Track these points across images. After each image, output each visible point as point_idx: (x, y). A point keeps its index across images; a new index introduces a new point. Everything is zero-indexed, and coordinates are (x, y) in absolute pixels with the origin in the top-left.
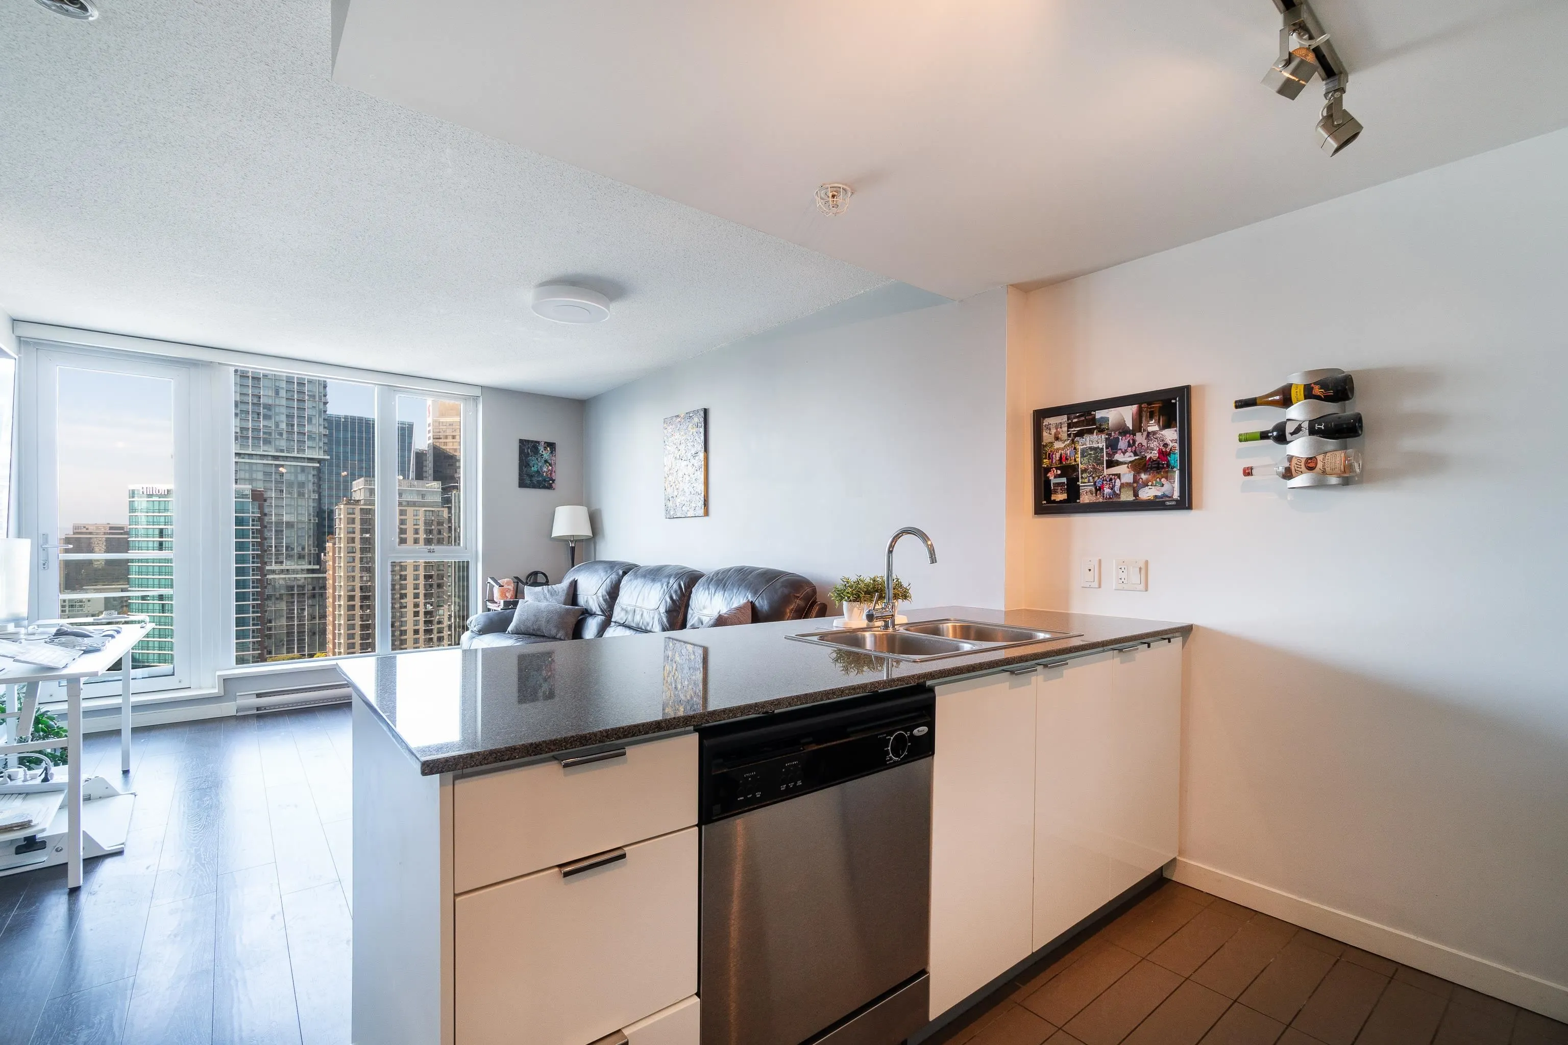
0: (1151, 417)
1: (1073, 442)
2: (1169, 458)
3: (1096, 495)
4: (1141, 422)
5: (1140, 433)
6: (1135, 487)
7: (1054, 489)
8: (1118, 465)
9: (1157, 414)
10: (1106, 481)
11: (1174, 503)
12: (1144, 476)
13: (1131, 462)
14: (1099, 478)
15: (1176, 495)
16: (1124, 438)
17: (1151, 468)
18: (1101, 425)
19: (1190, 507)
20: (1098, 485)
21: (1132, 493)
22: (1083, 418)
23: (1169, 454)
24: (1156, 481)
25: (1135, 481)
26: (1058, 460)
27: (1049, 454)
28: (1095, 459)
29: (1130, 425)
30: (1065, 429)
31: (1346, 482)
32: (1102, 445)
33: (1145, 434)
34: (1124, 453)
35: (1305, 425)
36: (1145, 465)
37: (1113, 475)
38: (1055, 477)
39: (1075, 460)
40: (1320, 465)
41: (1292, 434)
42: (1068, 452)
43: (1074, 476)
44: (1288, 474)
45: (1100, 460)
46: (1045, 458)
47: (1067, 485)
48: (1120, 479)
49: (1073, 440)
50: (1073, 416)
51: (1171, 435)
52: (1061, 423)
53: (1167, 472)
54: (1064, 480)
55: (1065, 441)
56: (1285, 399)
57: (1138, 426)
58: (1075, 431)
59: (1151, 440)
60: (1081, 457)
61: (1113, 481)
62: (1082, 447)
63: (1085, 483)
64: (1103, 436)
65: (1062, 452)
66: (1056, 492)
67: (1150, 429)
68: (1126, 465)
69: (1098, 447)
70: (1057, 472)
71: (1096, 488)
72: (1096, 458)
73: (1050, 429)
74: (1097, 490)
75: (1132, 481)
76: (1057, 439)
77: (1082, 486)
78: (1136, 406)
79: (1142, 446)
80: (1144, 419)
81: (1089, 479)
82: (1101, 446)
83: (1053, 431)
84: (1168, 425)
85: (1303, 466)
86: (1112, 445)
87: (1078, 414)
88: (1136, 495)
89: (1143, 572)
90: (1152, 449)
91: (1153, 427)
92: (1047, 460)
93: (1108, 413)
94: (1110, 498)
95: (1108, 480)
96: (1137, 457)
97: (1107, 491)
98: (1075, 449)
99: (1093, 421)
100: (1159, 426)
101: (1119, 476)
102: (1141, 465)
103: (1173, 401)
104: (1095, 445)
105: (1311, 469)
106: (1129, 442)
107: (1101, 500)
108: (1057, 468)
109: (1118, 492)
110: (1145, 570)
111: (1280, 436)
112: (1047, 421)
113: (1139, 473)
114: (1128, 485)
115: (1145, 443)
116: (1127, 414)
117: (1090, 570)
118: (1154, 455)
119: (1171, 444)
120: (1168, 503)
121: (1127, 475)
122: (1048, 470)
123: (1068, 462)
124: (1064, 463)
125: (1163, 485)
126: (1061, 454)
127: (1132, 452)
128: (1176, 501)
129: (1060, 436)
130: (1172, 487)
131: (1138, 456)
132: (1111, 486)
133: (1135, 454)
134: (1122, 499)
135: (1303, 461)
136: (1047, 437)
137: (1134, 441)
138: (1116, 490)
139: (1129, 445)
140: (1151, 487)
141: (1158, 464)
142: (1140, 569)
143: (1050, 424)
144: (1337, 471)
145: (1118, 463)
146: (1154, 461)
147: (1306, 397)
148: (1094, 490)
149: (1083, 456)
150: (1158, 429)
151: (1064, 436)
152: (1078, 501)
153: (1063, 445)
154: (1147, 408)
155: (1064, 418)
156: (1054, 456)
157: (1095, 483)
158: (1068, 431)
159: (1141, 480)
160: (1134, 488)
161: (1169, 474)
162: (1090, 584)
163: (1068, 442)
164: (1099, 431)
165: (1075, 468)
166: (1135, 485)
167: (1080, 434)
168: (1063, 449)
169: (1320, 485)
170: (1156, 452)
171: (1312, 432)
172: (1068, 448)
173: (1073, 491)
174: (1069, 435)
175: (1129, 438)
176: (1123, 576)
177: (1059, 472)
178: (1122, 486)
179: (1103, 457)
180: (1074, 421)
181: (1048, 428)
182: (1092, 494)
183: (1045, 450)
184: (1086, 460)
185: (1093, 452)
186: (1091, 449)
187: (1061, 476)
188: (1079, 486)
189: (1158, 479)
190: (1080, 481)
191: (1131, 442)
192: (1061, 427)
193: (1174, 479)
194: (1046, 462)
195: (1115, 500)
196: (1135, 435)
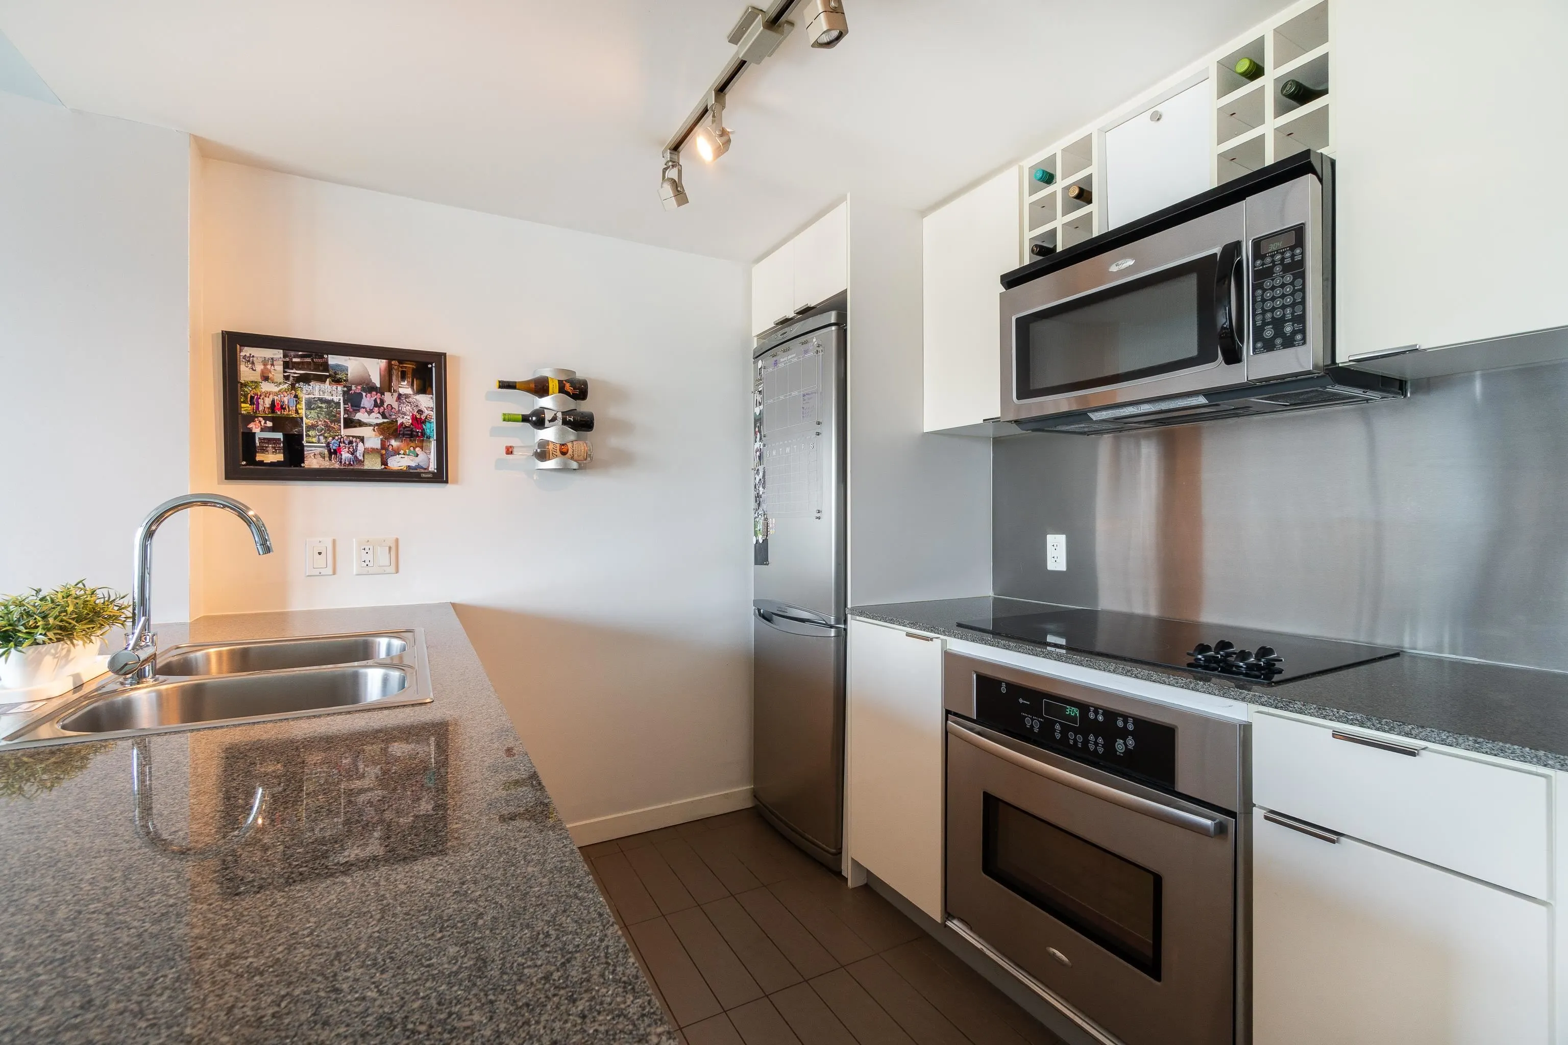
0: (403, 376)
1: (293, 387)
2: (424, 427)
3: (331, 460)
4: (390, 381)
5: (390, 394)
6: (384, 453)
7: (260, 446)
8: (360, 426)
9: (410, 375)
10: (344, 442)
11: (430, 476)
12: (394, 443)
13: (377, 425)
14: (334, 438)
15: (433, 467)
16: (369, 395)
17: (404, 435)
18: (336, 373)
19: (447, 482)
20: (334, 447)
21: (379, 460)
22: (309, 360)
23: (424, 422)
24: (409, 449)
25: (384, 447)
26: (269, 408)
27: (252, 398)
28: (328, 415)
29: (377, 381)
30: (279, 367)
31: (582, 468)
32: (338, 397)
33: (396, 395)
34: (370, 412)
35: (559, 415)
36: (396, 430)
37: (353, 437)
38: (262, 430)
39: (297, 412)
40: (570, 452)
41: (550, 421)
42: (286, 400)
43: (295, 431)
44: (542, 455)
45: (335, 416)
47: (284, 442)
48: (363, 442)
50: (292, 353)
51: (426, 402)
52: (272, 359)
54: (279, 435)
55: (280, 384)
56: (540, 388)
57: (387, 385)
58: (295, 373)
59: (404, 403)
60: (306, 409)
61: (354, 444)
62: (307, 396)
63: (313, 442)
64: (340, 388)
66: (264, 450)
67: (402, 391)
68: (372, 428)
69: (333, 401)
70: (265, 423)
71: (329, 451)
72: (329, 413)
73: (253, 363)
74: (330, 453)
75: (379, 446)
76: (266, 379)
77: (308, 446)
78: (384, 361)
79: (392, 408)
80: (394, 378)
81: (319, 439)
82: (336, 399)
83: (259, 367)
84: (422, 390)
85: (558, 451)
86: (353, 401)
87: (300, 353)
88: (384, 463)
89: (393, 551)
90: (405, 414)
91: (405, 388)
92: (248, 405)
93: (345, 360)
94: (350, 464)
95: (347, 442)
96: (385, 420)
97: (346, 455)
98: (296, 396)
99: (325, 366)
100: (413, 388)
101: (362, 439)
102: (390, 430)
103: (430, 366)
104: (329, 398)
105: (564, 453)
106: (375, 401)
107: (337, 466)
108: (266, 419)
109: (361, 458)
110: (395, 549)
111: (538, 420)
112: (247, 351)
113: (388, 438)
114: (374, 451)
116: (374, 369)
117: (320, 553)
118: (407, 420)
119: (426, 412)
120: (424, 475)
121: (373, 440)
122: (251, 418)
123: (285, 413)
125: (417, 455)
126: (273, 401)
127: (379, 413)
128: (433, 473)
129: (270, 375)
130: (427, 458)
131: (386, 418)
132: (351, 450)
133: (384, 416)
134: (366, 467)
135: (558, 446)
136: (246, 373)
137: (382, 402)
138: (358, 455)
139: (376, 405)
140: (403, 456)
141: (412, 431)
142: (390, 548)
143: (253, 356)
144: (581, 458)
145: (360, 424)
146: (406, 427)
147: (559, 391)
148: (326, 452)
149: (309, 407)
150: (411, 393)
151: (279, 377)
152: (302, 465)
153: (276, 389)
154: (398, 366)
155: (278, 354)
156: (261, 401)
157: (328, 445)
158: (285, 372)
159: (390, 448)
160: (382, 455)
161: (424, 444)
162: (321, 570)
163: (286, 386)
164: (333, 381)
165: (297, 422)
166: (383, 452)
167: (306, 379)
168: (276, 394)
169: (564, 469)
170: (409, 418)
171: (565, 422)
172: (286, 394)
173: (294, 451)
174: (287, 378)
175: (376, 396)
176: (369, 557)
177: (269, 424)
178: (367, 452)
179: (340, 414)
180: (294, 360)
181: (249, 361)
182: (324, 458)
183: (244, 391)
184: (313, 414)
185: (323, 405)
186: (322, 400)
187: (273, 429)
188: (303, 446)
189: (412, 448)
190: (305, 439)
191: (379, 402)
192: (272, 365)
193: (430, 449)
194: (246, 408)
195: (357, 467)
196: (383, 394)
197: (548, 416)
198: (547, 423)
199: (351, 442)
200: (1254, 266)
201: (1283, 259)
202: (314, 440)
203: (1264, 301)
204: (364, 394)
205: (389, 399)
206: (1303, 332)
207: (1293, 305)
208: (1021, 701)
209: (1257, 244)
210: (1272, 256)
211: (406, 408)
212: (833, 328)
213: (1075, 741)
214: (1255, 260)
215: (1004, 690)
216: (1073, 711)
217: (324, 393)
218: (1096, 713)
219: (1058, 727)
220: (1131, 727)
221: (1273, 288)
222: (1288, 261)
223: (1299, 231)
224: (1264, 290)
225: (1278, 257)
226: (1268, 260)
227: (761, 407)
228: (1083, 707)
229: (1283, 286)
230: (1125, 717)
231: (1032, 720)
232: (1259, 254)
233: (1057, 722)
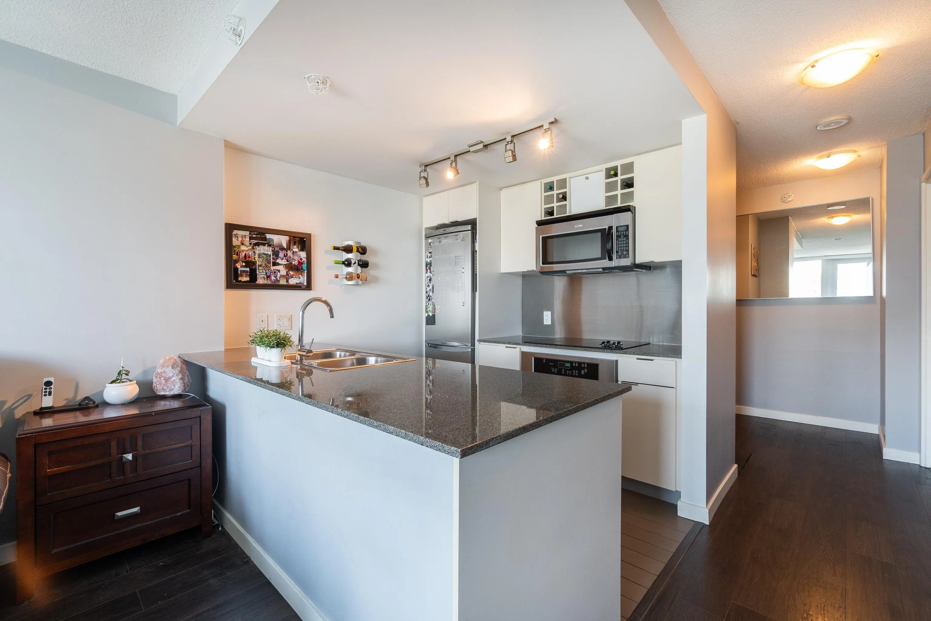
0: (295, 244)
2: (302, 266)
3: (267, 280)
4: (290, 246)
5: (290, 251)
6: (287, 277)
7: (240, 274)
8: (278, 265)
9: (297, 243)
10: (272, 272)
11: (305, 287)
12: (291, 273)
13: (285, 265)
14: (268, 271)
15: (305, 284)
16: (282, 251)
17: (295, 269)
18: (269, 242)
19: (311, 290)
20: (268, 274)
21: (285, 280)
22: (259, 236)
23: (302, 264)
25: (287, 274)
26: (244, 257)
27: (237, 252)
29: (285, 246)
30: (248, 239)
31: (363, 284)
32: (270, 253)
33: (292, 252)
34: (282, 259)
35: (357, 262)
36: (292, 267)
37: (276, 270)
38: (241, 267)
39: (254, 259)
40: (361, 278)
42: (250, 253)
43: (254, 267)
44: (348, 278)
45: (269, 261)
46: (234, 254)
47: (249, 272)
48: (279, 272)
49: (253, 247)
50: (253, 233)
51: (303, 255)
52: (245, 235)
53: (302, 272)
54: (248, 269)
55: (248, 246)
56: (348, 249)
58: (254, 242)
59: (295, 255)
61: (276, 273)
62: (258, 252)
63: (261, 272)
64: (271, 248)
65: (246, 252)
66: (242, 276)
67: (294, 250)
68: (283, 266)
70: (242, 264)
71: (267, 276)
72: (267, 259)
73: (238, 237)
74: (267, 277)
75: (285, 274)
76: (243, 244)
77: (259, 274)
78: (288, 237)
79: (291, 257)
80: (291, 244)
81: (263, 271)
82: (269, 254)
83: (240, 239)
84: (302, 250)
85: (356, 277)
86: (276, 254)
87: (256, 233)
88: (287, 281)
89: (290, 320)
90: (295, 260)
91: (295, 249)
93: (273, 236)
94: (275, 282)
95: (273, 272)
96: (288, 263)
97: (273, 278)
98: (254, 252)
99: (265, 239)
100: (298, 249)
101: (279, 271)
102: (290, 267)
103: (305, 239)
104: (267, 253)
105: (358, 278)
106: (284, 254)
107: (270, 283)
108: (242, 262)
109: (279, 279)
111: (348, 263)
112: (235, 232)
113: (289, 271)
114: (283, 276)
115: (292, 256)
117: (262, 321)
118: (295, 263)
119: (303, 259)
120: (302, 287)
121: (283, 272)
122: (236, 261)
123: (250, 259)
124: (248, 259)
125: (300, 278)
126: (245, 254)
127: (286, 259)
128: (306, 286)
130: (302, 279)
132: (275, 276)
133: (287, 261)
135: (356, 275)
136: (235, 242)
137: (287, 254)
138: (278, 278)
139: (285, 256)
140: (294, 278)
141: (298, 267)
142: (289, 319)
143: (238, 234)
144: (363, 280)
145: (279, 264)
146: (296, 266)
147: (357, 252)
148: (266, 277)
149: (259, 257)
150: (298, 251)
151: (247, 243)
152: (256, 282)
153: (247, 249)
154: (293, 239)
155: (247, 233)
156: (241, 254)
157: (266, 273)
158: (250, 241)
159: (290, 275)
163: (250, 248)
164: (268, 245)
165: (254, 263)
166: (287, 276)
167: (256, 244)
168: (247, 251)
169: (358, 284)
170: (297, 262)
171: (359, 265)
172: (250, 251)
173: (253, 276)
174: (250, 244)
175: (284, 252)
176: (282, 322)
177: (244, 264)
178: (281, 276)
179: (271, 260)
180: (254, 236)
181: (236, 236)
182: (265, 279)
183: (234, 249)
184: (261, 260)
185: (265, 256)
186: (264, 254)
187: (245, 266)
188: (256, 274)
189: (298, 275)
190: (257, 271)
191: (286, 254)
192: (245, 238)
193: (305, 275)
194: (235, 257)
195: (277, 283)
196: (287, 251)
197: (353, 262)
198: (352, 265)
199: (275, 272)
200: (616, 234)
201: (623, 234)
202: (261, 271)
203: (618, 244)
204: (280, 251)
205: (289, 253)
206: (628, 254)
207: (626, 246)
208: (550, 364)
209: (617, 227)
210: (621, 232)
211: (296, 258)
212: (470, 232)
213: (569, 373)
214: (616, 233)
215: (544, 361)
216: (568, 365)
217: (265, 250)
218: (575, 363)
219: (563, 370)
220: (586, 366)
221: (621, 241)
222: (625, 234)
223: (627, 226)
224: (619, 241)
225: (622, 233)
226: (620, 233)
227: (431, 259)
228: (571, 363)
229: (623, 241)
230: (584, 363)
231: (555, 369)
232: (617, 231)
233: (562, 369)
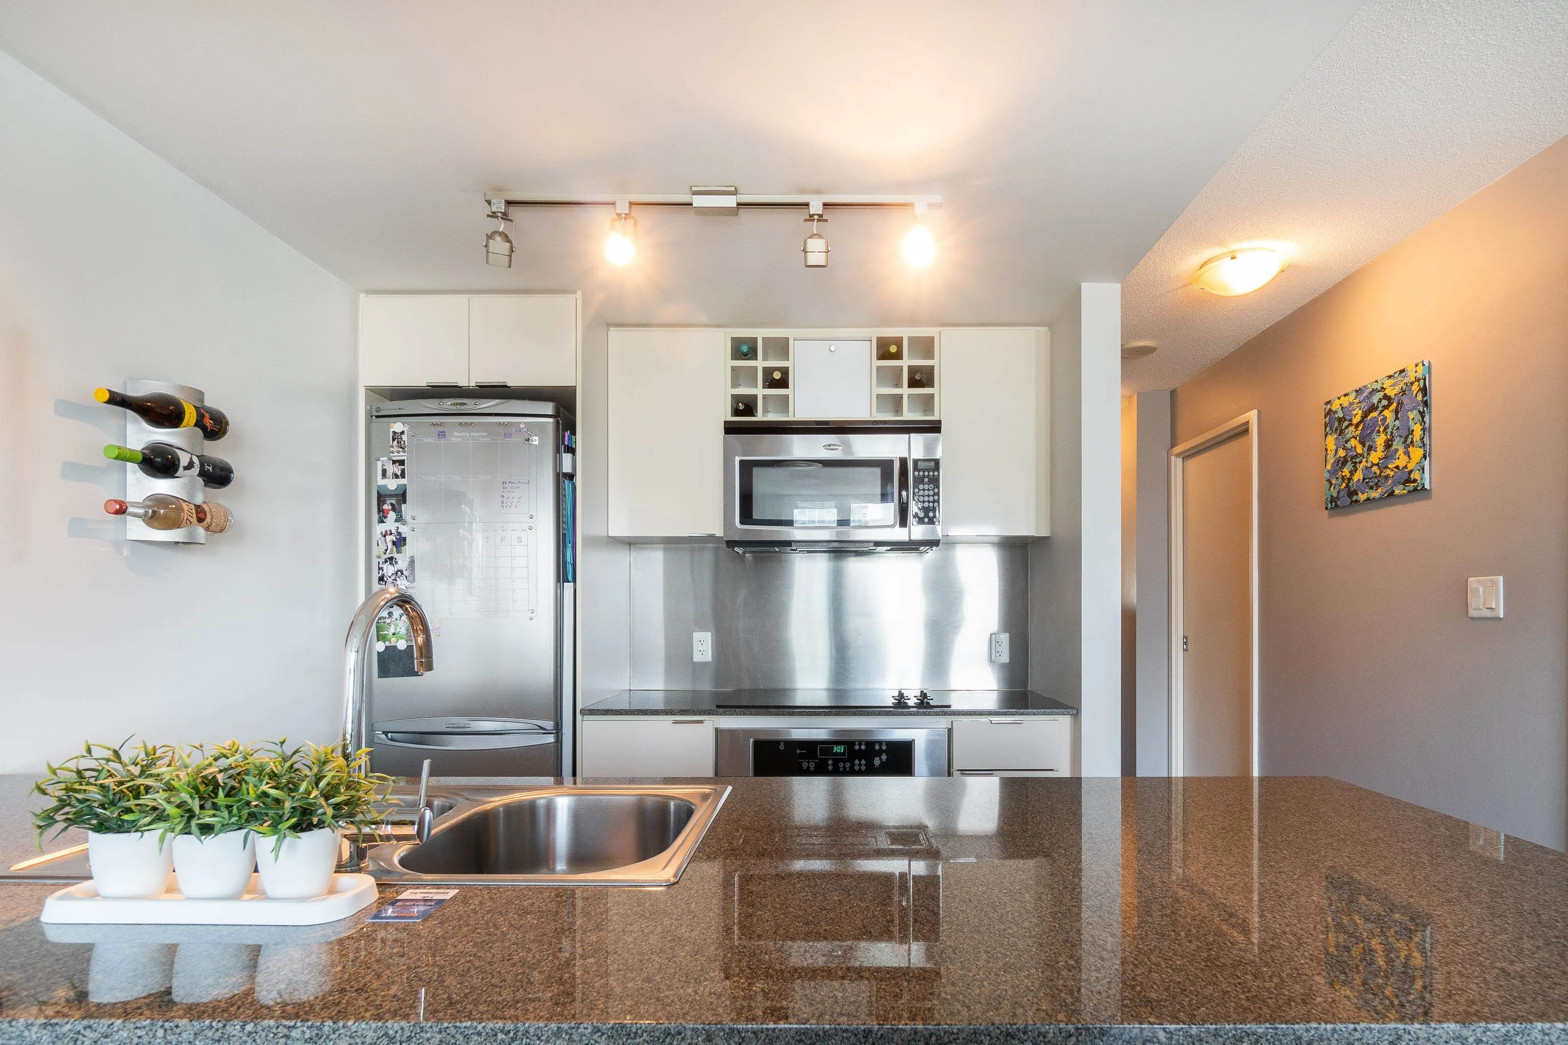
35: (193, 461)
40: (208, 519)
41: (185, 468)
85: (194, 516)
105: (200, 520)
135: (193, 508)
147: (192, 425)
171: (201, 473)
197: (180, 460)
200: (914, 474)
201: (929, 475)
207: (934, 502)
208: (798, 751)
209: (916, 462)
210: (923, 472)
212: (551, 420)
213: (844, 768)
214: (914, 471)
215: (782, 747)
216: (839, 749)
218: (860, 744)
219: (830, 762)
220: (884, 747)
221: (924, 490)
222: (931, 477)
223: (934, 462)
224: (919, 490)
225: (926, 473)
226: (921, 473)
227: (402, 481)
228: (848, 744)
229: (929, 490)
230: (881, 742)
231: (809, 763)
232: (916, 468)
233: (829, 759)
